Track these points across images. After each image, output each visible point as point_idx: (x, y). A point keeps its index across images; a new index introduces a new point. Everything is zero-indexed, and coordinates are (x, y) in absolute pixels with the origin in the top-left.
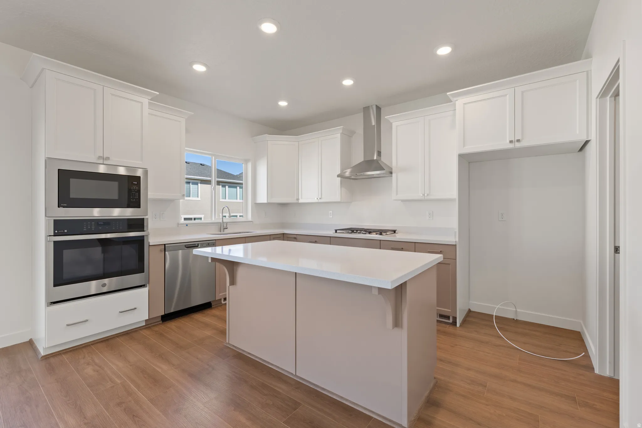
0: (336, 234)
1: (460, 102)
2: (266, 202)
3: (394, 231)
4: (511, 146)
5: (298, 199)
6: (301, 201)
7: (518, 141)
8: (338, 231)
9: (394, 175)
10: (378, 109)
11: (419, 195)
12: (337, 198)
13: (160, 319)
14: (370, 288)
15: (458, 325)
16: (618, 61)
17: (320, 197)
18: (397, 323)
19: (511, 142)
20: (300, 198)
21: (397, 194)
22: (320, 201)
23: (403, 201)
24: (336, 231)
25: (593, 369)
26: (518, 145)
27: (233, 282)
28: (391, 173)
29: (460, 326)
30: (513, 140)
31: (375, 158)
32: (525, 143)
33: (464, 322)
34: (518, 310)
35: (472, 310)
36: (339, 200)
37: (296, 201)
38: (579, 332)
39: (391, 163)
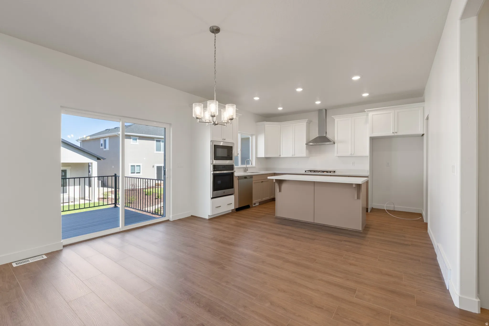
0: (306, 173)
1: (370, 114)
2: (264, 157)
3: (335, 172)
4: (393, 134)
5: (280, 155)
6: (281, 156)
7: (396, 132)
8: (306, 172)
9: (336, 144)
10: (326, 110)
11: (349, 154)
12: (304, 155)
13: (235, 210)
14: (352, 184)
15: (369, 212)
16: (428, 115)
17: (294, 154)
18: (358, 198)
19: (393, 133)
20: (281, 154)
21: (337, 153)
22: (294, 156)
23: (338, 157)
24: (306, 171)
25: (424, 221)
26: (396, 134)
27: (280, 191)
28: (334, 143)
29: (370, 212)
30: (394, 132)
31: (325, 135)
32: (399, 133)
33: (371, 211)
34: (395, 206)
35: (373, 208)
36: (305, 156)
37: (279, 156)
38: (421, 214)
39: (334, 139)
